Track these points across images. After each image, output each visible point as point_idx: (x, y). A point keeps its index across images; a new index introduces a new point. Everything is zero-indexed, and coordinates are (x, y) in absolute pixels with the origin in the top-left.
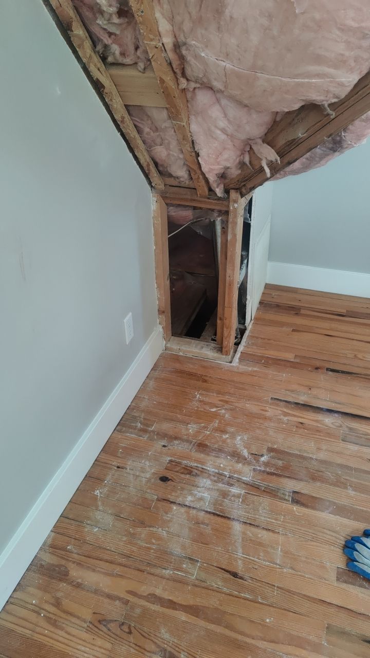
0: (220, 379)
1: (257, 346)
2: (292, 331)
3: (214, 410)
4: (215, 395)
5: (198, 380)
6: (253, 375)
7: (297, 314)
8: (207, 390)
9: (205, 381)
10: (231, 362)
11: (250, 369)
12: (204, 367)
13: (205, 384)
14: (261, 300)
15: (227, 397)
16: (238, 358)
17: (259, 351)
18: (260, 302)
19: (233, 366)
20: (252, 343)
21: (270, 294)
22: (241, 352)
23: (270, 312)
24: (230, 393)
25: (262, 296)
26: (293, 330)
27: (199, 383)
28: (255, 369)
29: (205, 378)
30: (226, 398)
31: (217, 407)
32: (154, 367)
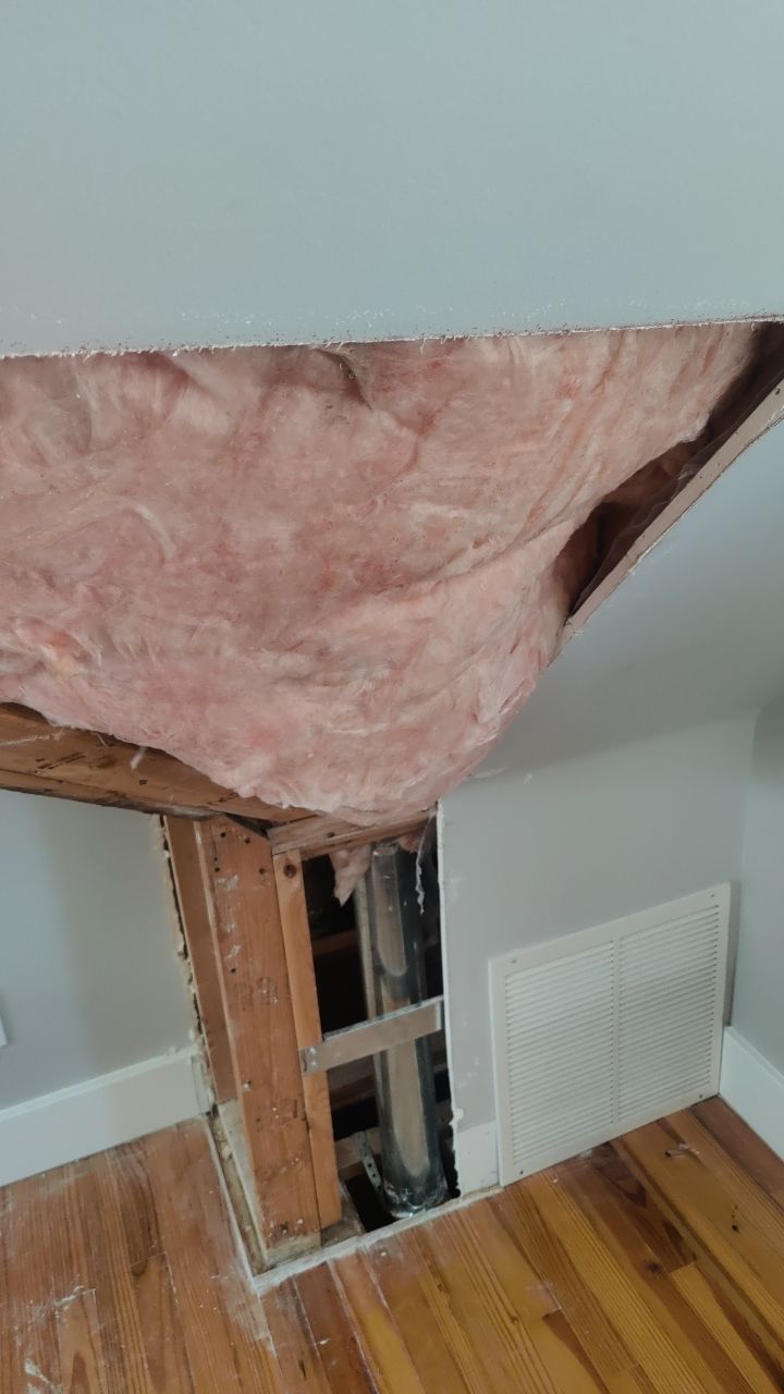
0: (171, 1300)
1: (383, 1282)
2: (547, 1317)
3: (30, 1369)
4: (96, 1329)
5: (132, 1256)
6: (236, 1362)
7: (654, 1268)
8: (106, 1300)
9: (138, 1274)
10: (261, 1269)
11: (263, 1334)
12: (197, 1231)
13: (128, 1278)
14: (621, 1140)
15: (102, 1363)
16: (290, 1274)
17: (363, 1302)
18: (607, 1144)
19: (243, 1287)
20: (388, 1261)
21: (678, 1140)
22: (324, 1264)
23: (585, 1198)
24: (121, 1359)
25: (643, 1131)
26: (553, 1320)
27: (124, 1266)
28: (271, 1348)
29: (153, 1266)
30: (98, 1364)
31: (46, 1371)
32: (129, 1144)
